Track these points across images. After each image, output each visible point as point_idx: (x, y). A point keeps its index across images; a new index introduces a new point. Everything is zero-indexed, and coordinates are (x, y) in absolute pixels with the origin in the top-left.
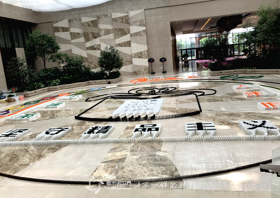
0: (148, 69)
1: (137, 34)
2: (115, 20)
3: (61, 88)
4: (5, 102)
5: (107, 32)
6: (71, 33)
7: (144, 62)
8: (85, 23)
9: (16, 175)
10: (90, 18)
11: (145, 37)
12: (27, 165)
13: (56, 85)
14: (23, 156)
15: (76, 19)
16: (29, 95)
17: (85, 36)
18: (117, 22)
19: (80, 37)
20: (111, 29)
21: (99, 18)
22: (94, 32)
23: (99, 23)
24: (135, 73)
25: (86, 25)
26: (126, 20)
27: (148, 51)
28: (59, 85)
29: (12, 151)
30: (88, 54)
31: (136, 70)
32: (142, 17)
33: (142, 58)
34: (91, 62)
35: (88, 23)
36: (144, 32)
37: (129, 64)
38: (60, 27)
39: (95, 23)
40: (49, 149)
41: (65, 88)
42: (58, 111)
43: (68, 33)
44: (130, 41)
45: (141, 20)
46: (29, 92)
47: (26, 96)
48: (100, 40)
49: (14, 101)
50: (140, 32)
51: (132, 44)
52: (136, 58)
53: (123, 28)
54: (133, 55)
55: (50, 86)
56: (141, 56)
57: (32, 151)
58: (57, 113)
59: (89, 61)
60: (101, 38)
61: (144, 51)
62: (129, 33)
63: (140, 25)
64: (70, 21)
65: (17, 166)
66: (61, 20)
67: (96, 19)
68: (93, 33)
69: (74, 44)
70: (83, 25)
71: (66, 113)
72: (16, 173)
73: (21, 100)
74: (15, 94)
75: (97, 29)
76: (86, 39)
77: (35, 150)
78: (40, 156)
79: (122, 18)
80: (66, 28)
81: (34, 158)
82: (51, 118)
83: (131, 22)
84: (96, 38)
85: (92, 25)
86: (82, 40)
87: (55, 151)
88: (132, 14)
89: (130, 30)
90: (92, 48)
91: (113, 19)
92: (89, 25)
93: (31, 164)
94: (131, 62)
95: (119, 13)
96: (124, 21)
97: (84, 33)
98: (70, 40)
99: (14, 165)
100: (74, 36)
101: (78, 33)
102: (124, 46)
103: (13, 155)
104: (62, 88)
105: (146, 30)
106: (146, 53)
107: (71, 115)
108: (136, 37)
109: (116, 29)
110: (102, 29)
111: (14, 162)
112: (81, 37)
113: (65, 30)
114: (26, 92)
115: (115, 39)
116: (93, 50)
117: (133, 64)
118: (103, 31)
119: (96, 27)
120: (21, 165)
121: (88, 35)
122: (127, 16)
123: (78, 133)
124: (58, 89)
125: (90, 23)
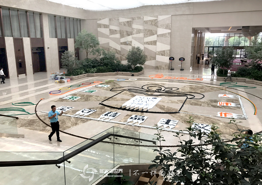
0: (168, 65)
1: (162, 35)
2: (146, 22)
3: (96, 75)
4: (58, 82)
5: (139, 31)
6: (110, 30)
7: (166, 60)
8: (122, 22)
9: (64, 131)
10: (126, 19)
11: (169, 39)
12: (70, 127)
13: (93, 73)
14: (68, 122)
15: (115, 19)
16: (74, 79)
17: (120, 34)
18: (148, 24)
19: (116, 34)
20: (142, 29)
21: (133, 19)
22: (128, 30)
23: (133, 23)
24: (157, 68)
25: (123, 24)
26: (155, 23)
27: (170, 51)
28: (95, 73)
29: (63, 119)
30: (121, 48)
31: (158, 65)
32: (169, 22)
33: (165, 56)
34: (123, 54)
35: (124, 23)
36: (169, 34)
37: (153, 60)
38: (102, 24)
39: (129, 24)
40: (81, 121)
41: (100, 75)
42: (91, 96)
43: (108, 29)
44: (156, 41)
45: (168, 24)
46: (74, 77)
47: (72, 79)
48: (133, 38)
49: (64, 82)
50: (166, 34)
51: (157, 43)
52: (159, 55)
53: (152, 29)
54: (157, 53)
55: (89, 73)
56: (163, 54)
57: (73, 120)
58: (90, 97)
59: (121, 54)
60: (133, 36)
61: (167, 50)
62: (157, 34)
63: (166, 28)
64: (110, 20)
65: (65, 127)
66: (103, 19)
67: (131, 20)
68: (127, 32)
69: (111, 39)
70: (120, 24)
71: (96, 98)
72: (64, 130)
73: (68, 82)
74: (64, 77)
75: (131, 28)
76: (121, 36)
77: (74, 120)
78: (76, 124)
79: (152, 21)
80: (107, 25)
81: (73, 124)
82: (86, 101)
83: (159, 25)
84: (129, 35)
85: (127, 25)
86: (118, 36)
87: (84, 123)
88: (161, 18)
89: (157, 32)
90: (125, 43)
91: (145, 21)
92: (125, 25)
93: (72, 127)
94: (155, 58)
95: (150, 17)
96: (153, 23)
97: (120, 31)
98: (109, 35)
99: (63, 126)
100: (112, 32)
101: (116, 30)
102: (151, 45)
103: (63, 121)
104: (98, 75)
105: (171, 33)
106: (168, 52)
107: (98, 101)
108: (162, 38)
109: (146, 30)
110: (134, 29)
111: (64, 125)
112: (118, 33)
113: (106, 26)
114: (72, 77)
115: (144, 38)
116: (126, 45)
117: (156, 60)
118: (135, 30)
119: (130, 27)
120: (67, 127)
121: (123, 32)
122: (156, 20)
123: (99, 114)
124: (94, 76)
125: (126, 23)
